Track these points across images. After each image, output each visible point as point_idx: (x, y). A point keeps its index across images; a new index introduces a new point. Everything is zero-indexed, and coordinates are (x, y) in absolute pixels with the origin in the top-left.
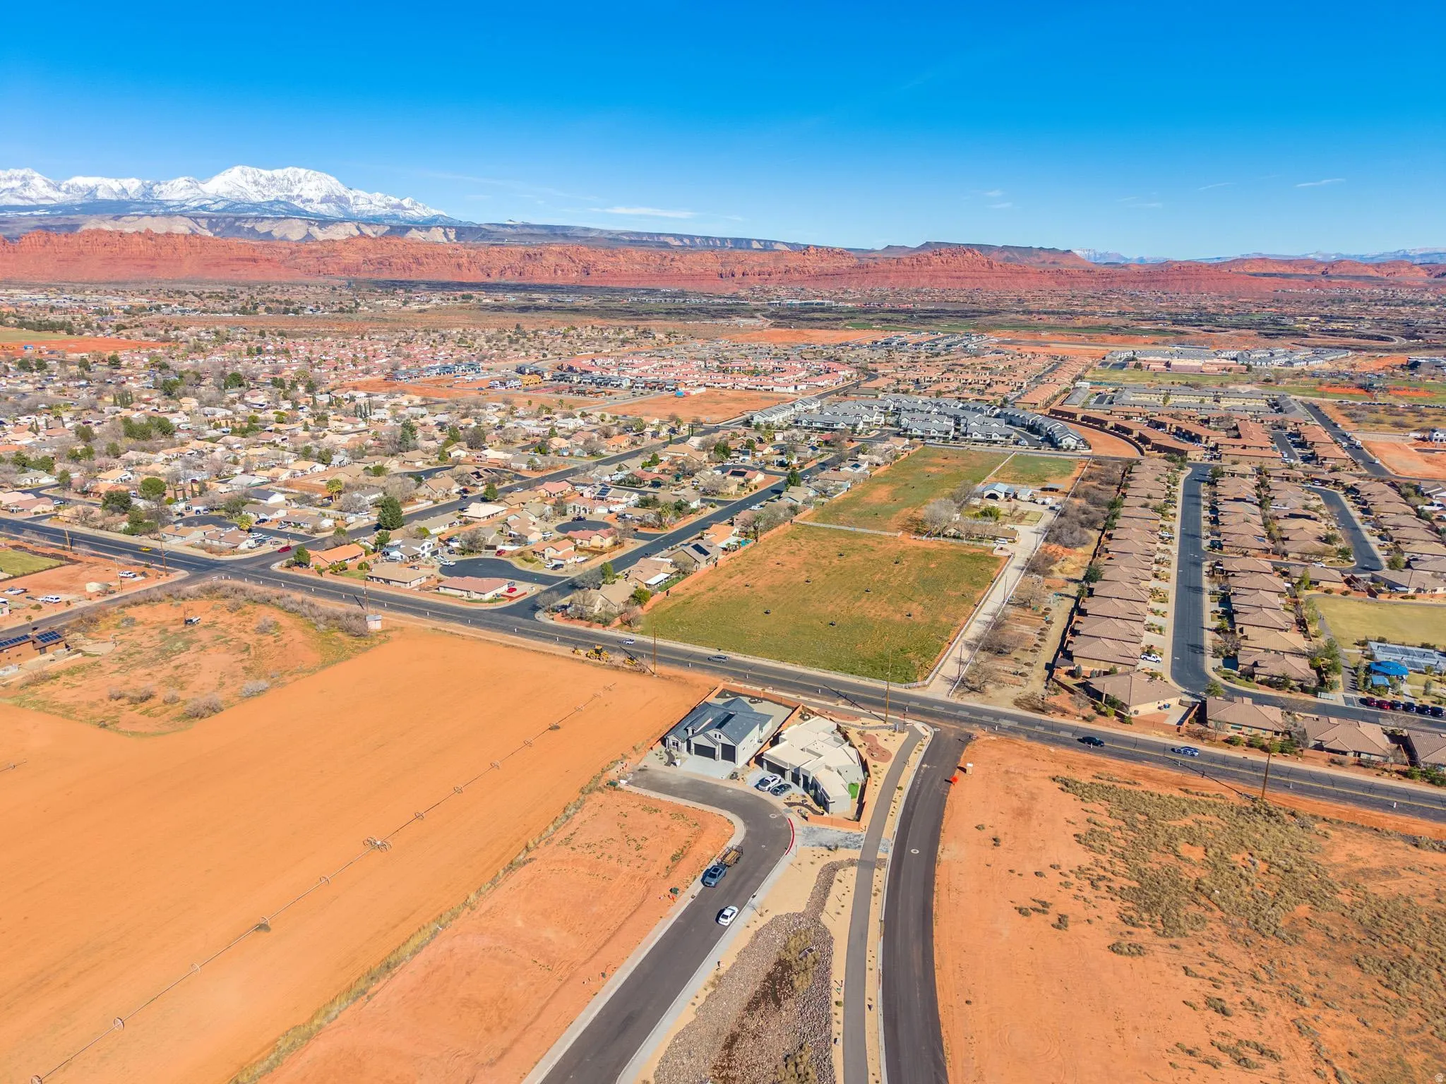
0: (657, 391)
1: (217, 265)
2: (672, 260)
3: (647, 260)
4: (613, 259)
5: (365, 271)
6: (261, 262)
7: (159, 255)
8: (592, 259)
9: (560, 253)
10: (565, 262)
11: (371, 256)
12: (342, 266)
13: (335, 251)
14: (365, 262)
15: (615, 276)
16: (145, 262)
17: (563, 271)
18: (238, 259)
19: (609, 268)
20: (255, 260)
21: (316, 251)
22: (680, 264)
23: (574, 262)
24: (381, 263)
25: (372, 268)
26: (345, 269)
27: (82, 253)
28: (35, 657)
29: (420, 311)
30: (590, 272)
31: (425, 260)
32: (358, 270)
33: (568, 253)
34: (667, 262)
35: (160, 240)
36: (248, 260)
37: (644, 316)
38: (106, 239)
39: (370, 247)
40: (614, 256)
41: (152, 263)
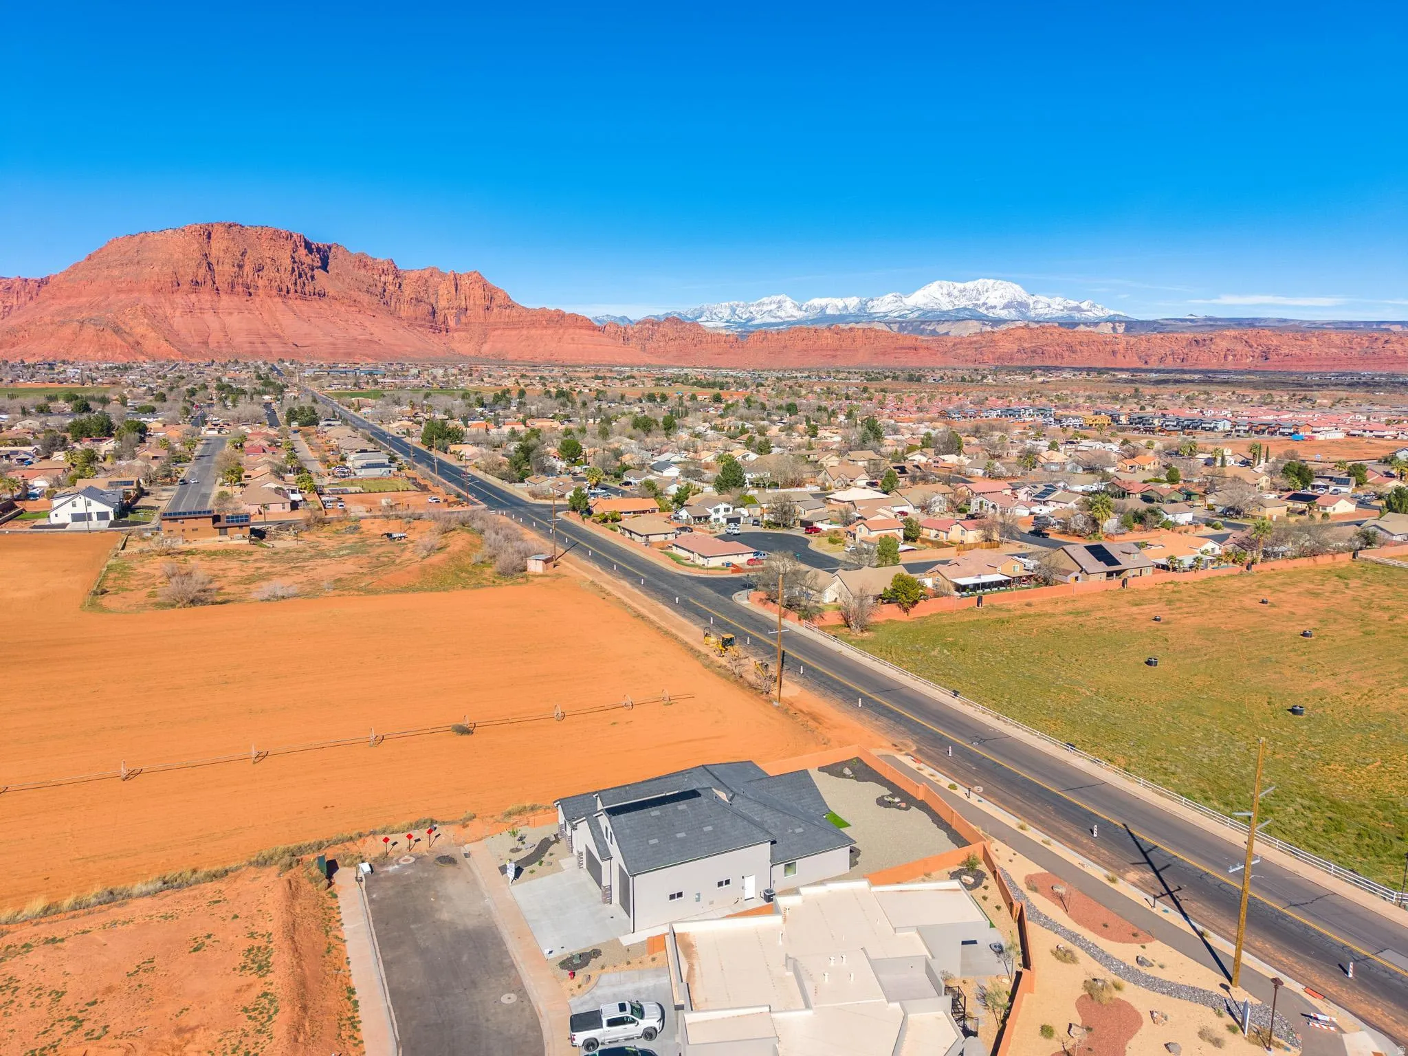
0: (1266, 435)
1: (884, 354)
2: (1386, 342)
3: (1350, 342)
4: (1303, 343)
5: (1018, 360)
6: (921, 351)
7: (841, 346)
8: (1275, 343)
9: (1236, 338)
10: (1239, 347)
11: (1026, 345)
12: (997, 355)
13: (992, 341)
14: (1019, 351)
15: (1302, 360)
16: (829, 353)
17: (1235, 356)
18: (902, 348)
19: (1296, 351)
20: (916, 349)
21: (975, 342)
22: (1397, 347)
23: (1251, 347)
24: (1034, 352)
25: (1025, 356)
26: (999, 358)
27: (786, 346)
28: (213, 536)
29: (1043, 382)
30: (1270, 356)
31: (1078, 348)
32: (1011, 359)
33: (1245, 337)
34: (1379, 344)
35: (844, 334)
36: (910, 348)
37: (1315, 388)
38: (804, 334)
39: (1027, 337)
40: (1305, 339)
41: (834, 353)
